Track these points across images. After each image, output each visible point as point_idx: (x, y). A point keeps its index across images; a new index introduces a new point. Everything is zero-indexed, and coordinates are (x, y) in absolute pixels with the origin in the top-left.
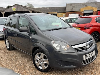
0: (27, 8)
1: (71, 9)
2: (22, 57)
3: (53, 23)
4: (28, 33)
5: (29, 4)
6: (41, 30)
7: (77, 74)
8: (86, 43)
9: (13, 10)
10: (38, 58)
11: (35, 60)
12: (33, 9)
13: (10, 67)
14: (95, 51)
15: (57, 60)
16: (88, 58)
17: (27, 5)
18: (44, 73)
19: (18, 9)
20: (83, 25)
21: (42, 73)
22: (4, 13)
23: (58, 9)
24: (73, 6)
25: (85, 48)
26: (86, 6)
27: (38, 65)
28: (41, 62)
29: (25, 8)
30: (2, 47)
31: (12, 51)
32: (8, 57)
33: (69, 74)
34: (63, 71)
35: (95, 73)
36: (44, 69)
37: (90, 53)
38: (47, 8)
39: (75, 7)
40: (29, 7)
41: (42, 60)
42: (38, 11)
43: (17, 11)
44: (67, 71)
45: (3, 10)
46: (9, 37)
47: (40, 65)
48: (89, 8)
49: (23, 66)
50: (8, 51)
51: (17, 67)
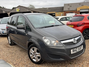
0: (28, 9)
1: (68, 9)
2: (21, 51)
3: (50, 22)
4: (25, 31)
5: (30, 5)
6: (35, 27)
7: (66, 66)
8: (74, 39)
9: (17, 11)
10: (33, 52)
11: (30, 53)
12: (34, 10)
13: (9, 59)
14: (82, 46)
15: (47, 53)
16: (75, 52)
17: (29, 7)
18: (37, 65)
19: (21, 10)
20: (76, 23)
21: (36, 65)
22: (10, 13)
23: (56, 9)
24: (70, 6)
25: (73, 43)
26: (82, 5)
27: (32, 58)
28: (35, 56)
29: (27, 9)
30: (6, 43)
31: (13, 46)
32: (10, 51)
33: (59, 66)
34: (54, 63)
35: (83, 66)
36: (37, 61)
37: (78, 48)
38: (46, 8)
39: (72, 6)
40: (31, 8)
41: (35, 53)
42: (38, 11)
43: (20, 12)
44: (58, 63)
45: (8, 11)
46: (10, 34)
47: (34, 58)
48: (85, 7)
49: (20, 59)
50: (10, 46)
51: (15, 59)
